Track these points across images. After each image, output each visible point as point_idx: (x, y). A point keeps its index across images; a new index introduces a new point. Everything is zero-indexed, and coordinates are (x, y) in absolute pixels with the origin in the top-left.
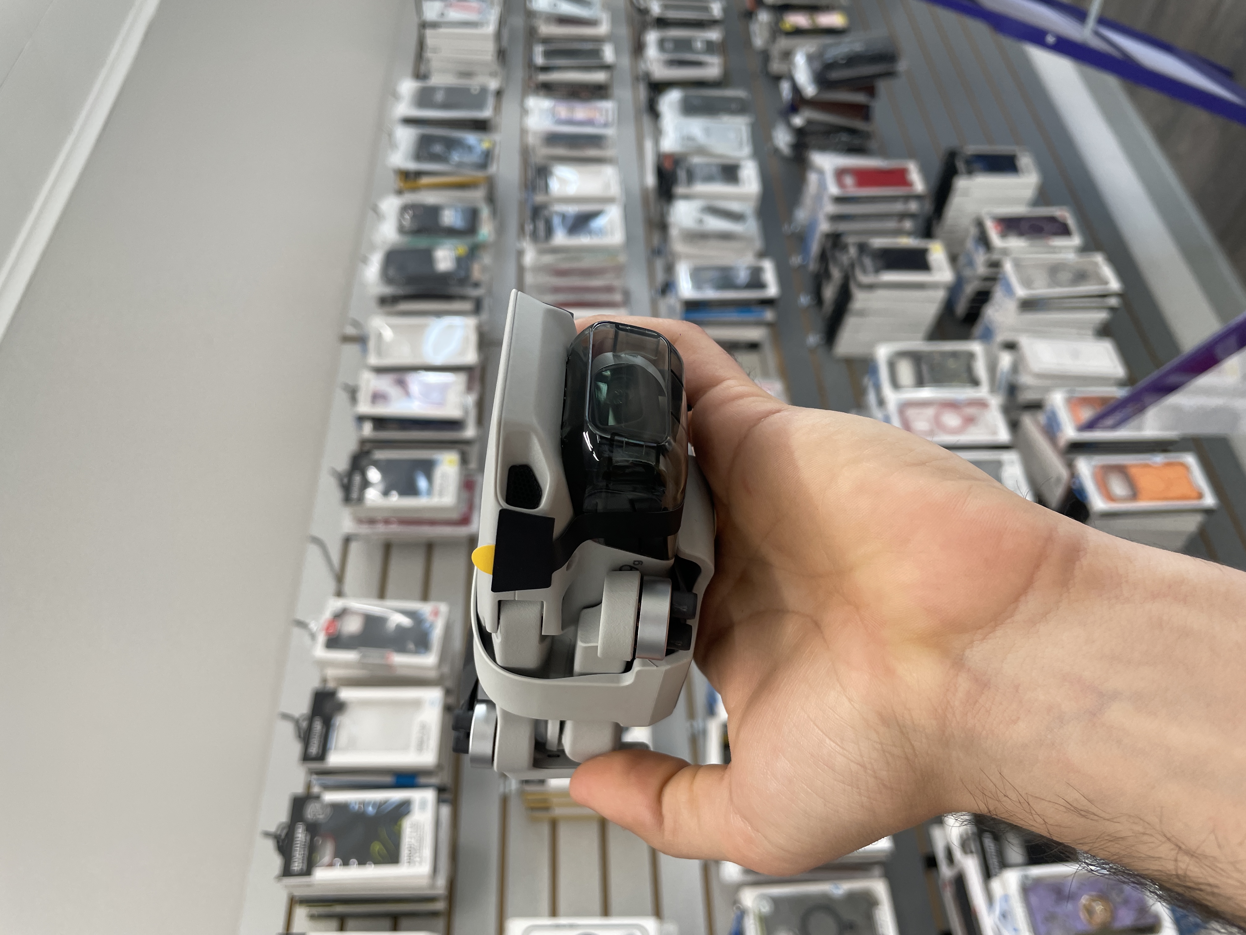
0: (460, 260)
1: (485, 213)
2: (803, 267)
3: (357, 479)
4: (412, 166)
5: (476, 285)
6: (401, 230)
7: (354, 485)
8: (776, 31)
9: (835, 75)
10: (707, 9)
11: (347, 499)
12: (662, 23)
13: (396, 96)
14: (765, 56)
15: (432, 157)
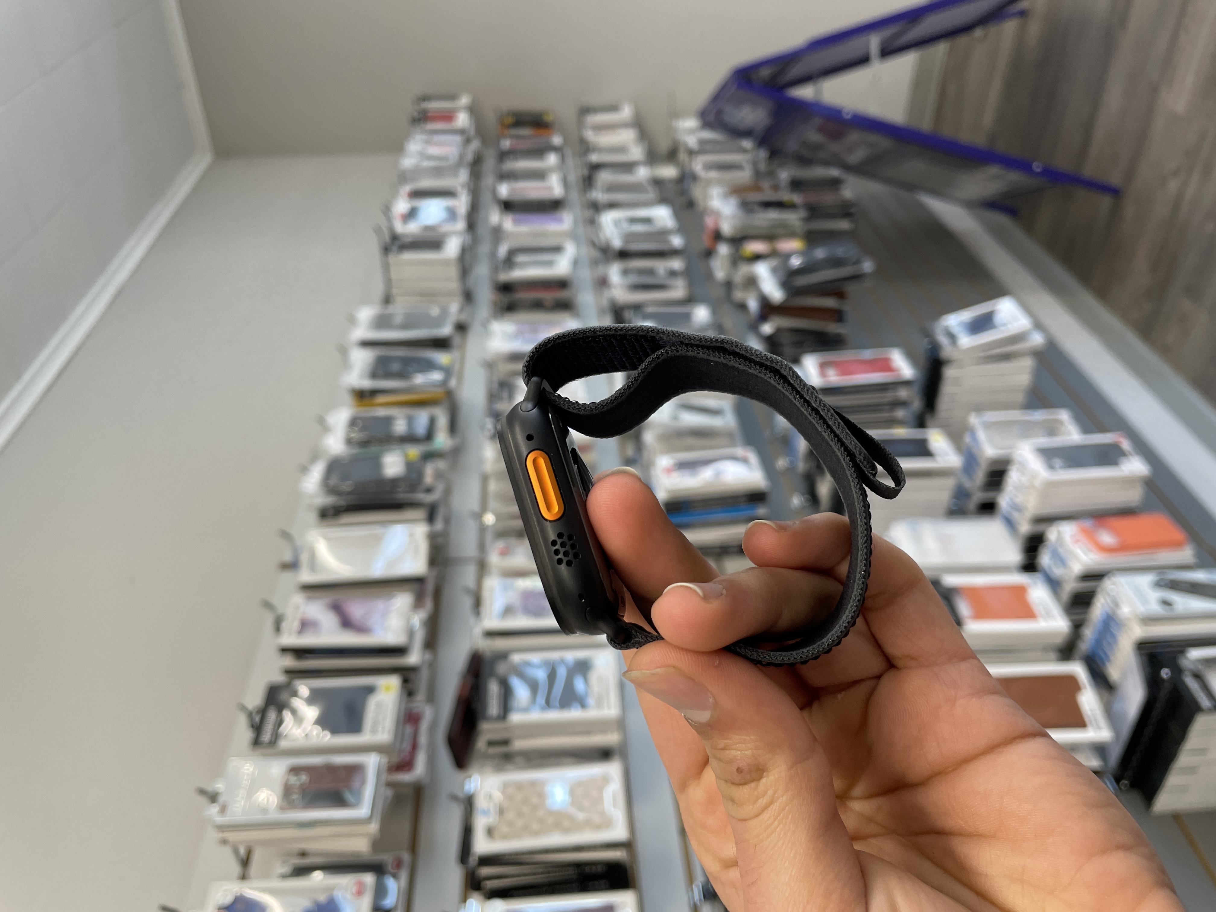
0: (410, 465)
1: (442, 421)
2: (791, 470)
3: (272, 715)
4: (367, 384)
5: (429, 490)
6: (349, 442)
7: (268, 722)
8: (737, 259)
9: (802, 281)
10: (667, 242)
11: (256, 742)
12: (623, 255)
13: (352, 320)
14: (729, 285)
15: (388, 375)
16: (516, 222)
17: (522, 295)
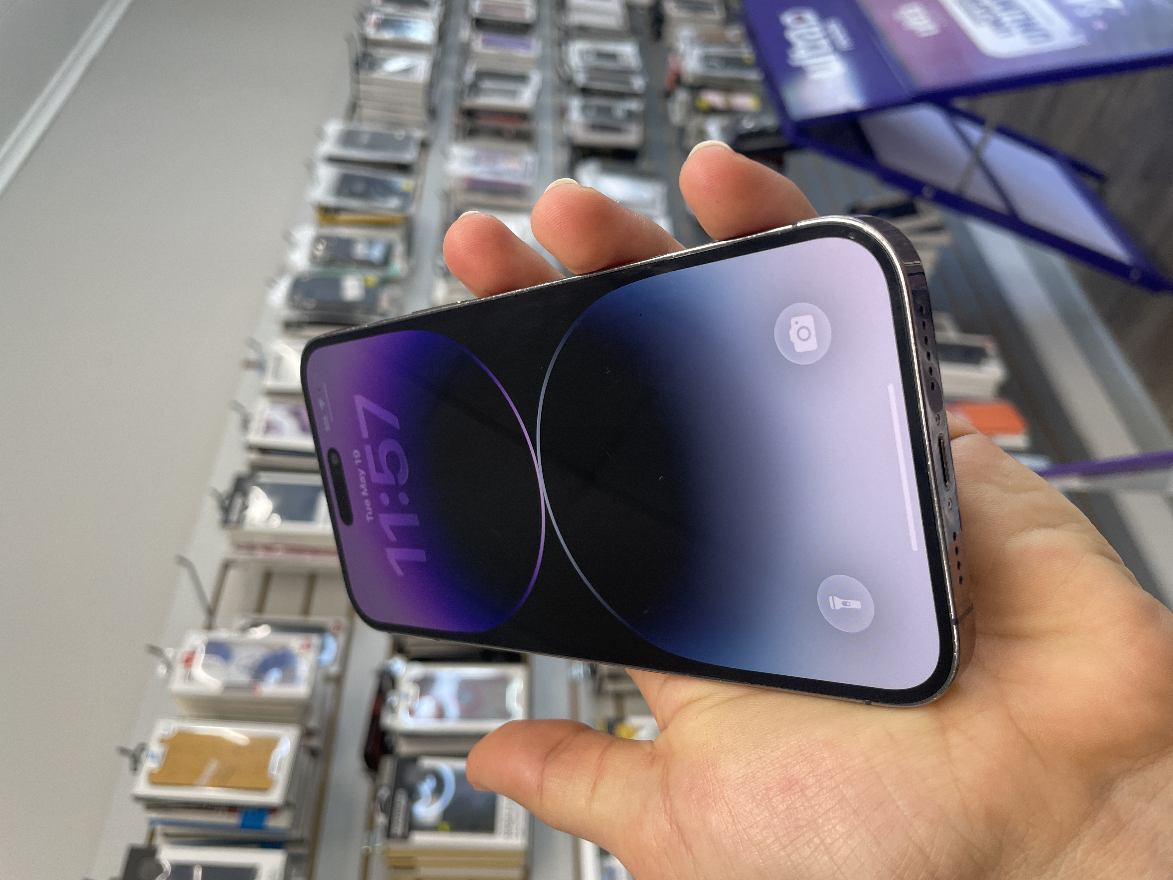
0: (367, 290)
1: (399, 249)
3: (239, 500)
4: (331, 201)
5: (384, 315)
6: (313, 258)
7: (235, 505)
8: (693, 109)
9: (747, 146)
10: (628, 83)
11: (226, 522)
12: (585, 92)
14: (682, 132)
15: (352, 194)
16: (486, 43)
17: (484, 122)
